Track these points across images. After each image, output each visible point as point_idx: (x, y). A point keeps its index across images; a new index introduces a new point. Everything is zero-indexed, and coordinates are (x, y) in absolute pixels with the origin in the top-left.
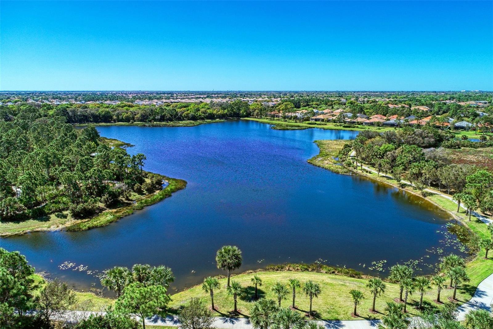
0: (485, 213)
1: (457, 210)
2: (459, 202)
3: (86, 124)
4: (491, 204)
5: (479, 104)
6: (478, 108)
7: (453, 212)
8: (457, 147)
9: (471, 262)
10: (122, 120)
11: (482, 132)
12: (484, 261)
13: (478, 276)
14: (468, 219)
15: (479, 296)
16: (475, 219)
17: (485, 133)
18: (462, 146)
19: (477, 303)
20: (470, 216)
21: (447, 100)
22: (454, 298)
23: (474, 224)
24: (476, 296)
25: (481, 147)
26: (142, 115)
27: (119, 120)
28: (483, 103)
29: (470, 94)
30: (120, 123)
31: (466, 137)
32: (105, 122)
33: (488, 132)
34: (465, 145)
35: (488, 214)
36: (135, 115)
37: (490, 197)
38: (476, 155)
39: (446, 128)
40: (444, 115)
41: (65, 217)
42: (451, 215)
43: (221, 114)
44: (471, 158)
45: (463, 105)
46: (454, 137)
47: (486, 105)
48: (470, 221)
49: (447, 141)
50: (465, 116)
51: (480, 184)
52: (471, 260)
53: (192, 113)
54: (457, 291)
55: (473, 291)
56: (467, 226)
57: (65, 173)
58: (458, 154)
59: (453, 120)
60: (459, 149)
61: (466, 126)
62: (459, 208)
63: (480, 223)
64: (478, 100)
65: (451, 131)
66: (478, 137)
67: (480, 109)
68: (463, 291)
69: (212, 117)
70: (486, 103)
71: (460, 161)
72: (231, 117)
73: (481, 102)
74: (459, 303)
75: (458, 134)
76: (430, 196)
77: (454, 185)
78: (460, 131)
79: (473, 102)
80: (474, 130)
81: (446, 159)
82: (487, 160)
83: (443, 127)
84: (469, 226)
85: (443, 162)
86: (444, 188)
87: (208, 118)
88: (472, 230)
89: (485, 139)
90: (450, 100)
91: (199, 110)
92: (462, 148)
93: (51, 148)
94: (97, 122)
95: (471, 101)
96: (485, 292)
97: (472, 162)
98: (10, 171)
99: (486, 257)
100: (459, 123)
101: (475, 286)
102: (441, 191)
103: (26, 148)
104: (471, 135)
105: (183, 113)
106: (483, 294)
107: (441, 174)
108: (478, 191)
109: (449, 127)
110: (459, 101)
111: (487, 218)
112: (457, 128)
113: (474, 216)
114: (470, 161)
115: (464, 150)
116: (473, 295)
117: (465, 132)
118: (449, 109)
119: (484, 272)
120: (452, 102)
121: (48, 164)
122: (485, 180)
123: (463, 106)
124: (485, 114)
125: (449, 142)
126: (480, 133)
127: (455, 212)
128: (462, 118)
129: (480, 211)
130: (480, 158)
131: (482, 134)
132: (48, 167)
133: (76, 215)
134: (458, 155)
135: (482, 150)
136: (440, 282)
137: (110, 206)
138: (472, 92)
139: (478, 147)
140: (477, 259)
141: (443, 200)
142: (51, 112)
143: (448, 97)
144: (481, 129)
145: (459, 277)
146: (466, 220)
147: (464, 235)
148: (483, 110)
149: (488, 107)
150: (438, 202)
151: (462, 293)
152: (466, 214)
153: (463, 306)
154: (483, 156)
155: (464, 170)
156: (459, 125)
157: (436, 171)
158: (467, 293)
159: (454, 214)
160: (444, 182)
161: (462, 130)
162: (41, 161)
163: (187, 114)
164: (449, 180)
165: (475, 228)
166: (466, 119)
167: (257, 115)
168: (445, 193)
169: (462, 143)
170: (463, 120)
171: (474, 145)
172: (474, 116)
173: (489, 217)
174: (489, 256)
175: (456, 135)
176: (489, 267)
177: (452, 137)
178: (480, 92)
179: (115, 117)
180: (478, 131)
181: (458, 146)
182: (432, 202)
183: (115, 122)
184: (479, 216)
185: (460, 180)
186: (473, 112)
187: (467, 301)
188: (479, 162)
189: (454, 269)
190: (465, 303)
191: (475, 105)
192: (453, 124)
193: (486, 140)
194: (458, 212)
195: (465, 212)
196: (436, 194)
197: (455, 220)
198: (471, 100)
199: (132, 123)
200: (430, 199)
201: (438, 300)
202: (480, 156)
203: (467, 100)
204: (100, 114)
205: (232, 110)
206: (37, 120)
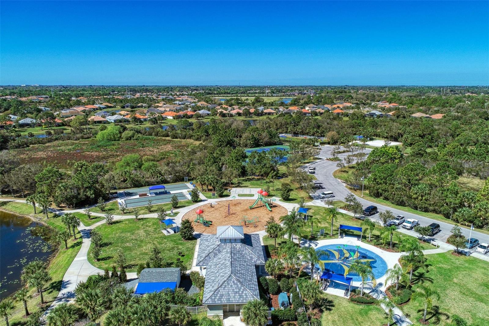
0: (60, 206)
1: (34, 212)
2: (34, 203)
4: (62, 197)
5: (41, 99)
6: (40, 103)
7: (31, 215)
8: (25, 146)
9: (55, 258)
11: (47, 127)
12: (65, 252)
13: (62, 269)
14: (46, 217)
15: (65, 288)
16: (52, 215)
17: (50, 128)
18: (30, 144)
19: (64, 295)
20: (47, 213)
21: (7, 95)
22: (43, 303)
23: (53, 220)
24: (62, 289)
25: (48, 142)
28: (44, 98)
29: (31, 88)
31: (32, 134)
33: (52, 126)
34: (33, 143)
35: (63, 206)
37: (60, 191)
38: (46, 151)
39: (10, 126)
40: (6, 112)
42: (29, 218)
44: (41, 154)
45: (25, 100)
46: (20, 135)
47: (47, 100)
48: (48, 218)
49: (13, 141)
50: (28, 113)
51: (48, 181)
52: (55, 256)
54: (44, 294)
55: (59, 286)
56: (46, 225)
58: (28, 152)
59: (16, 117)
60: (27, 148)
61: (30, 123)
62: (35, 209)
63: (57, 217)
64: (39, 95)
65: (17, 129)
66: (44, 132)
67: (42, 104)
68: (50, 290)
70: (47, 98)
71: (31, 160)
73: (42, 96)
74: (48, 304)
75: (24, 131)
76: (3, 205)
77: (26, 187)
78: (26, 128)
79: (34, 97)
80: (40, 126)
81: (13, 162)
82: (56, 154)
83: (6, 127)
84: (48, 223)
85: (11, 165)
86: (18, 193)
88: (52, 227)
89: (50, 134)
90: (11, 95)
92: (31, 146)
95: (33, 97)
96: (69, 281)
97: (42, 159)
99: (67, 248)
100: (23, 120)
101: (60, 280)
102: (14, 197)
104: (36, 131)
106: (68, 284)
107: (10, 180)
108: (48, 187)
109: (14, 126)
110: (21, 97)
111: (62, 210)
112: (22, 126)
113: (51, 212)
114: (40, 158)
115: (33, 147)
116: (59, 290)
117: (31, 128)
118: (10, 105)
119: (67, 262)
120: (14, 97)
122: (52, 176)
123: (26, 102)
124: (47, 109)
125: (15, 142)
126: (46, 128)
127: (33, 214)
128: (25, 114)
129: (55, 206)
130: (50, 153)
131: (48, 128)
134: (28, 154)
135: (50, 145)
136: (24, 296)
138: (32, 86)
139: (46, 143)
140: (59, 253)
141: (18, 205)
143: (8, 92)
144: (45, 124)
145: (41, 281)
146: (44, 219)
147: (45, 234)
148: (45, 105)
149: (49, 101)
150: (13, 209)
151: (50, 293)
152: (43, 213)
153: (52, 305)
154: (51, 151)
155: (33, 170)
156: (23, 122)
157: (3, 178)
158: (54, 291)
159: (32, 217)
160: (15, 187)
161: (28, 127)
164: (19, 184)
165: (54, 224)
166: (29, 115)
168: (20, 198)
169: (30, 141)
170: (27, 117)
171: (41, 141)
172: (37, 112)
173: (64, 208)
174: (69, 245)
175: (22, 133)
176: (70, 255)
177: (19, 136)
178: (40, 86)
180: (44, 126)
181: (26, 144)
182: (7, 212)
184: (55, 211)
185: (30, 181)
186: (35, 108)
187: (56, 298)
188: (49, 157)
189: (34, 276)
190: (54, 301)
191: (37, 100)
192: (17, 121)
193: (52, 135)
194: (35, 213)
195: (42, 211)
196: (10, 201)
197: (35, 222)
198: (33, 95)
200: (5, 209)
201: (28, 314)
202: (49, 151)
203: (29, 95)
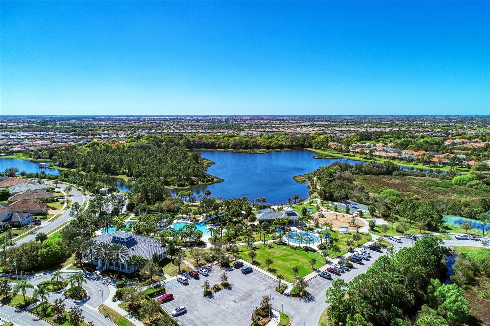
3: (200, 150)
10: (221, 148)
26: (233, 144)
27: (220, 147)
30: (220, 149)
32: (211, 149)
36: (230, 144)
41: (175, 186)
43: (288, 145)
53: (267, 144)
57: (177, 172)
69: (281, 147)
72: (298, 147)
87: (277, 147)
91: (272, 142)
93: (175, 163)
94: (206, 148)
98: (160, 170)
103: (166, 162)
105: (261, 144)
121: (173, 169)
132: (172, 170)
133: (178, 186)
137: (190, 185)
142: (181, 141)
162: (170, 168)
163: (264, 145)
167: (316, 146)
179: (217, 146)
183: (217, 149)
199: (227, 150)
204: (208, 143)
205: (299, 142)
206: (172, 148)
